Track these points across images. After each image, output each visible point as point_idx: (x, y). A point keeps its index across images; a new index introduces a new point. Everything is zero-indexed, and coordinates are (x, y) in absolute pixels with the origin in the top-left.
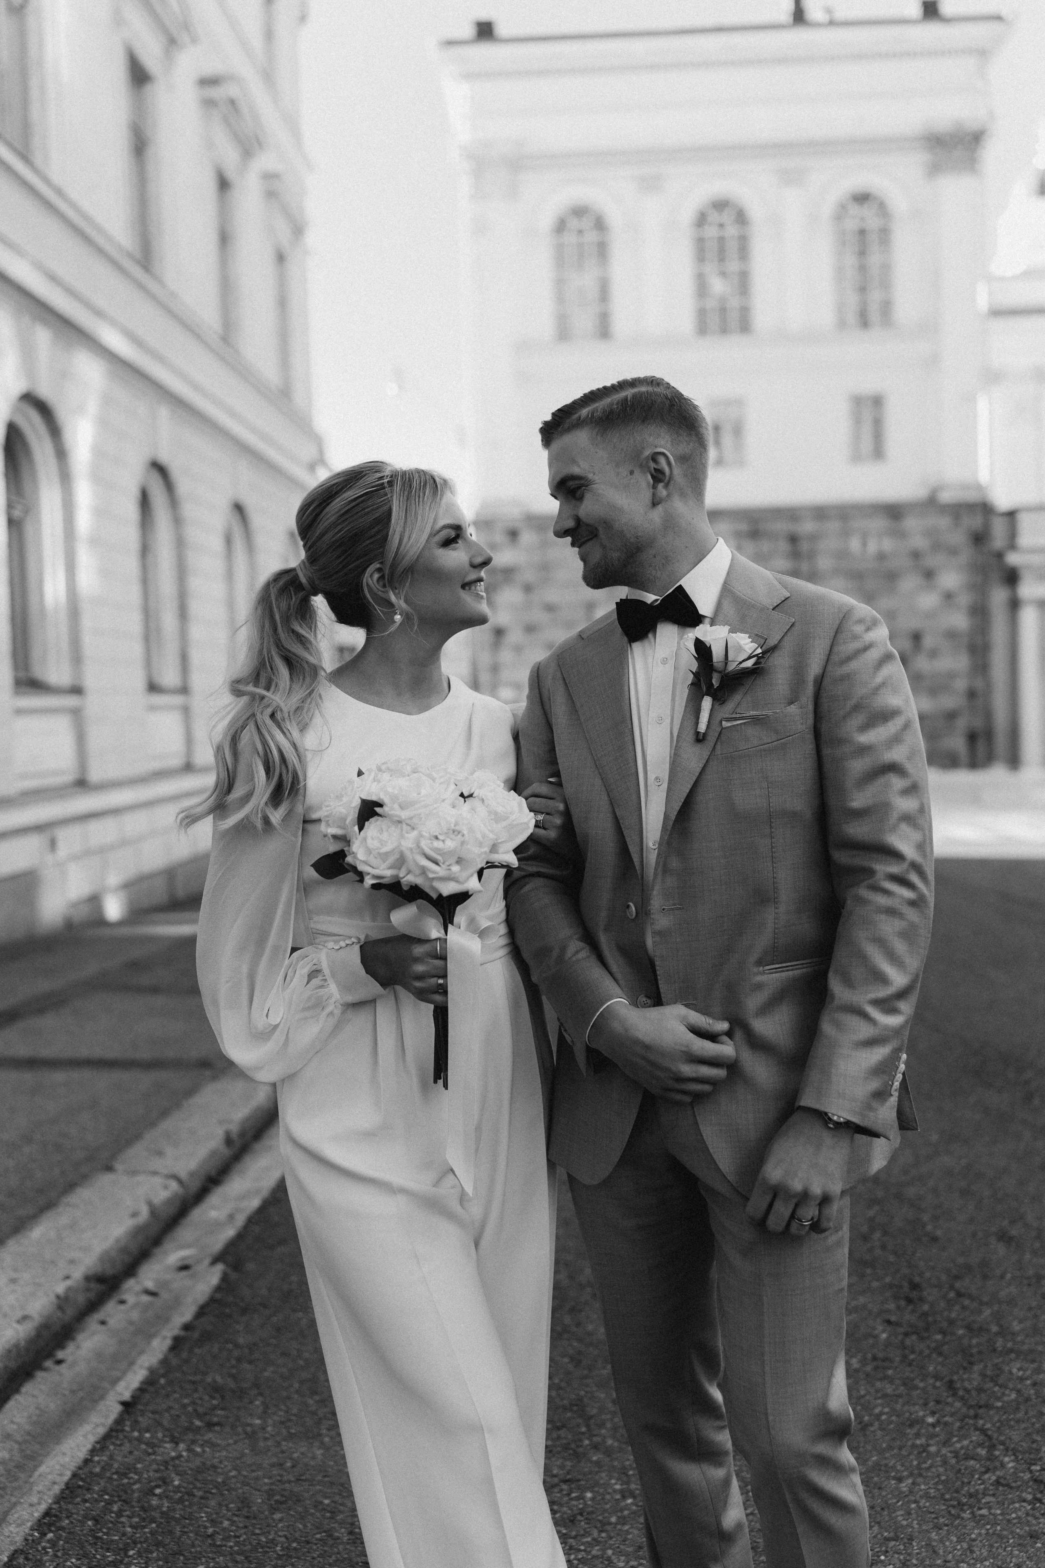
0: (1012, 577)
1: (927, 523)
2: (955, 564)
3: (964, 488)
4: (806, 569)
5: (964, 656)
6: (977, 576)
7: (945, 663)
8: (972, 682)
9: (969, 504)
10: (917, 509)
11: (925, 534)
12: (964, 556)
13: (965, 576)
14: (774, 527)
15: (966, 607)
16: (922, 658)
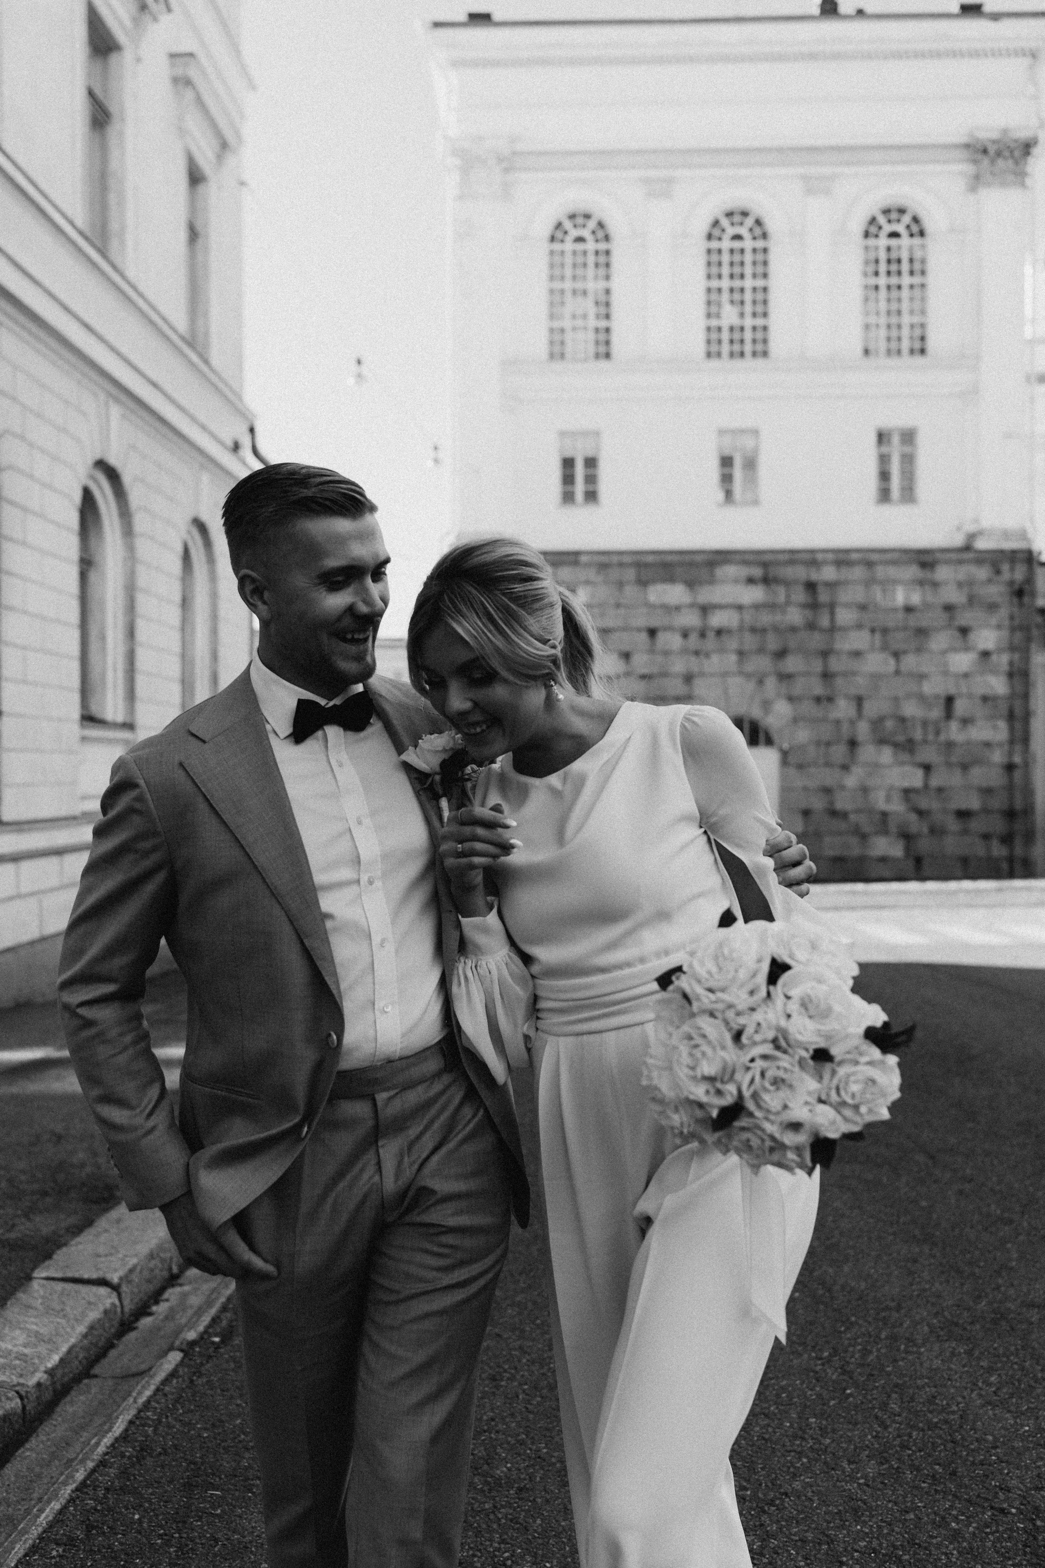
1: (963, 572)
2: (994, 621)
3: (1006, 534)
4: (825, 622)
5: (1002, 725)
6: (1019, 635)
7: (981, 732)
8: (1010, 754)
9: (1014, 552)
10: (953, 556)
11: (960, 585)
12: (1004, 613)
13: (1005, 633)
14: (789, 572)
15: (1005, 667)
16: (954, 725)
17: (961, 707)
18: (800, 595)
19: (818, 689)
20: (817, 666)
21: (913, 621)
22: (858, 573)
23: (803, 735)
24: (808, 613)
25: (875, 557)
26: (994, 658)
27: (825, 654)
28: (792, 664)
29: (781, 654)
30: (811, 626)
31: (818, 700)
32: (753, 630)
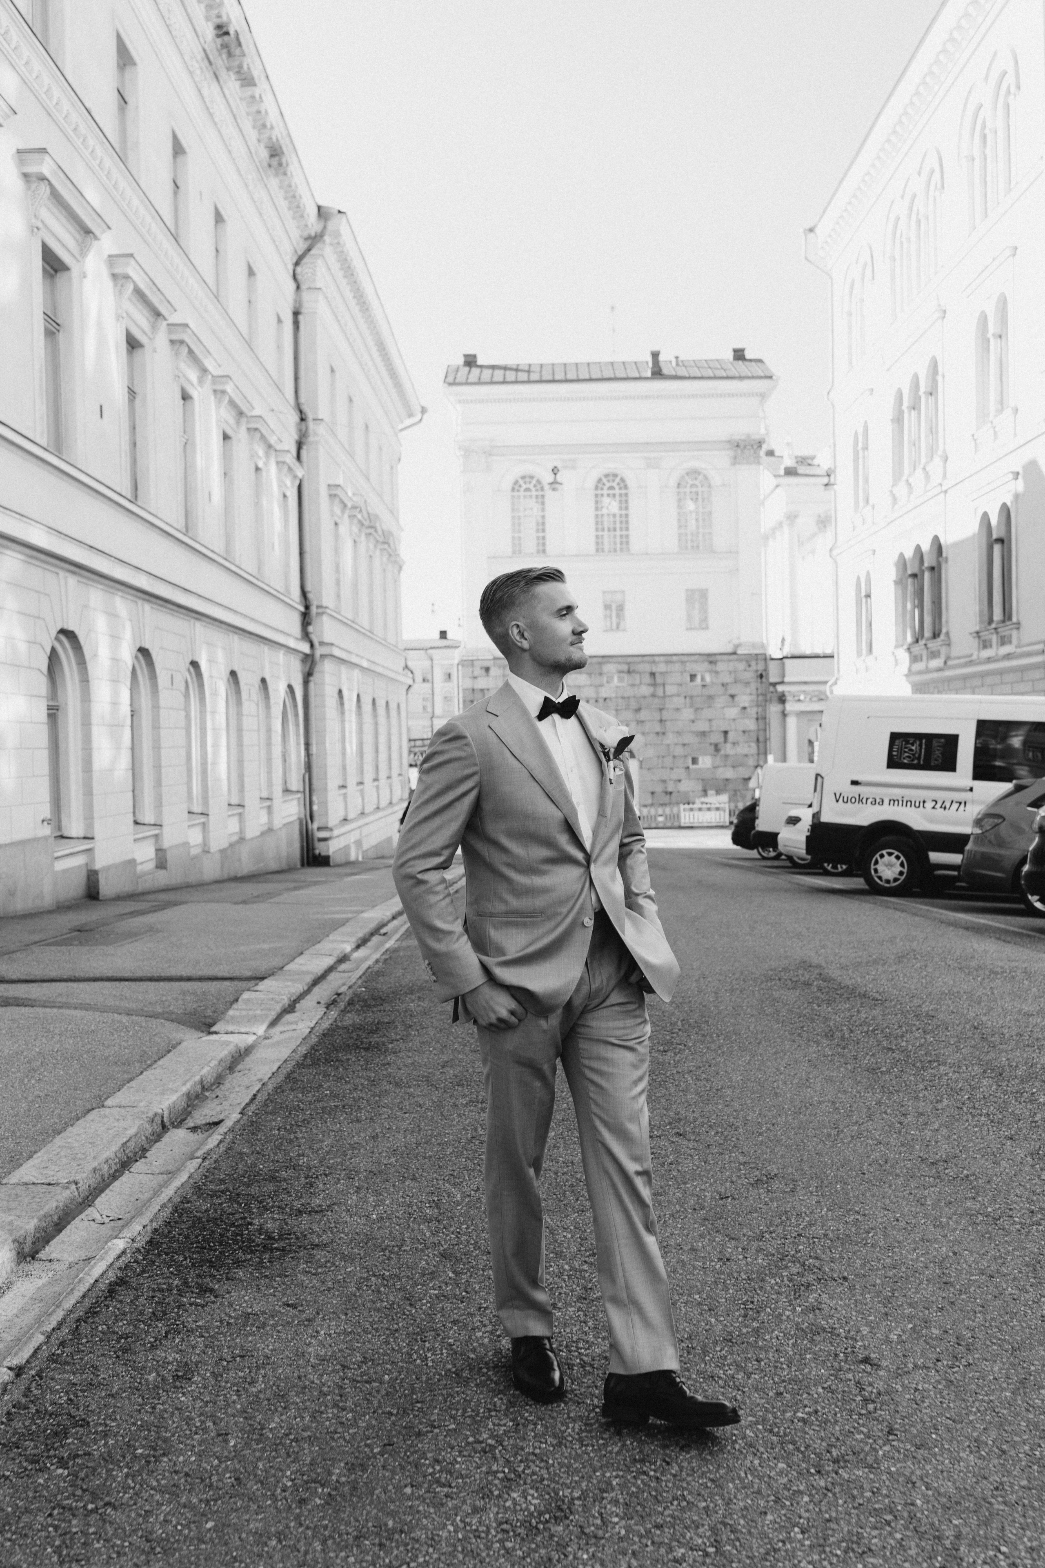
0: (782, 699)
1: (731, 666)
2: (748, 691)
3: (754, 646)
4: (660, 692)
5: (754, 745)
6: (761, 698)
7: (743, 749)
8: (758, 760)
9: (757, 655)
10: (726, 657)
11: (730, 673)
12: (753, 686)
13: (754, 697)
14: (641, 667)
15: (755, 716)
16: (729, 746)
17: (731, 736)
18: (647, 679)
19: (658, 728)
20: (657, 716)
21: (706, 692)
22: (677, 667)
23: (651, 752)
24: (651, 689)
25: (685, 658)
26: (748, 710)
27: (661, 710)
28: (644, 715)
29: (638, 710)
30: (653, 695)
31: (658, 733)
32: (623, 698)
